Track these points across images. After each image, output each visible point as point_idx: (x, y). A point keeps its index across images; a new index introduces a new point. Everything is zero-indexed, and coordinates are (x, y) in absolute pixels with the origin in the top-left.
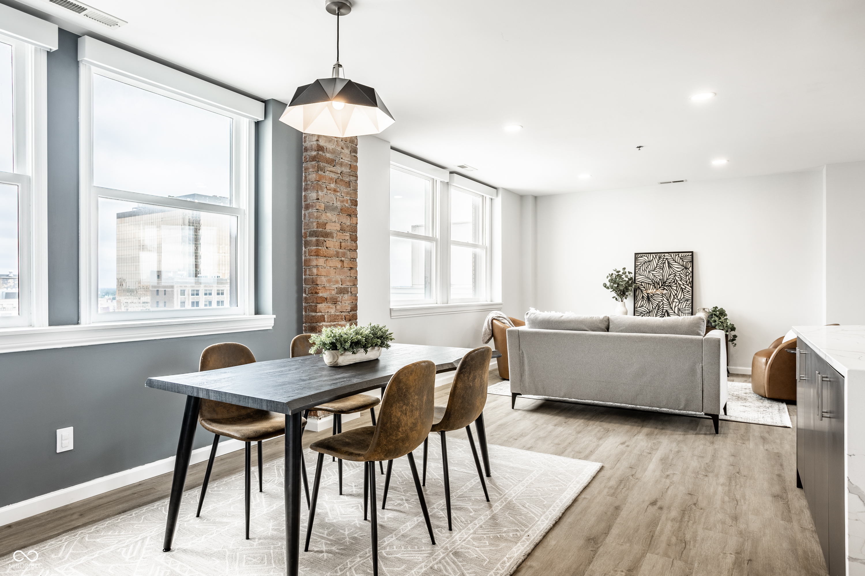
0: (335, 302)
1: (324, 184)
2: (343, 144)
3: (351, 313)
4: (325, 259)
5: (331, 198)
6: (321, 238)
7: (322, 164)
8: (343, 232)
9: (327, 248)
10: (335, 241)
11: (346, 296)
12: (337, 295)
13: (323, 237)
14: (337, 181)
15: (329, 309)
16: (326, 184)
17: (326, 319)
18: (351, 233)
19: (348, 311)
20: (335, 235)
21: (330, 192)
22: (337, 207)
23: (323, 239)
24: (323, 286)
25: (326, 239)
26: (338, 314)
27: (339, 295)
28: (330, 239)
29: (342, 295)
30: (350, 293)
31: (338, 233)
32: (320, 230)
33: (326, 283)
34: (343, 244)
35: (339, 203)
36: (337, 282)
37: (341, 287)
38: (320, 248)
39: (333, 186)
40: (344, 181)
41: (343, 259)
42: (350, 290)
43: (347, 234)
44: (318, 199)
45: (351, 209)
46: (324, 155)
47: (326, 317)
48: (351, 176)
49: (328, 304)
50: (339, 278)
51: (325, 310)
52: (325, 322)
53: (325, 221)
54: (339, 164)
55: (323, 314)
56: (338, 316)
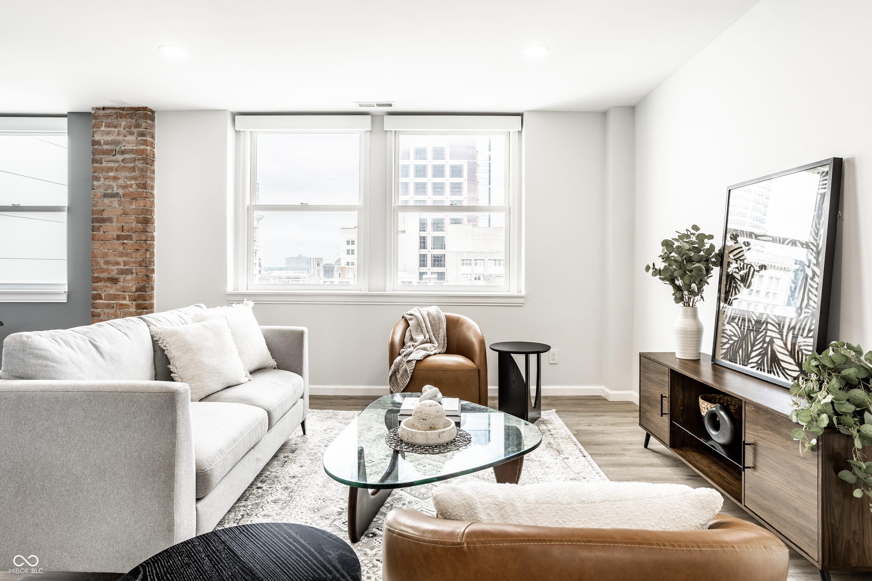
0: (114, 281)
1: (101, 174)
2: (125, 132)
3: (136, 293)
4: (102, 242)
5: (111, 185)
6: (96, 224)
7: (98, 157)
8: (126, 216)
9: (104, 232)
10: (114, 225)
11: (129, 277)
12: (117, 276)
13: (98, 222)
14: (117, 169)
15: (107, 288)
16: (103, 174)
17: (103, 297)
18: (137, 216)
19: (132, 291)
20: (115, 220)
21: (108, 180)
22: (117, 194)
23: (99, 224)
24: (99, 267)
25: (102, 225)
26: (119, 293)
27: (120, 276)
28: (108, 224)
29: (124, 276)
30: (134, 275)
31: (119, 218)
32: (95, 216)
33: (102, 265)
34: (125, 228)
35: (120, 189)
36: (118, 263)
37: (123, 269)
38: (95, 233)
39: (111, 174)
40: (128, 167)
41: (125, 241)
42: (134, 271)
43: (131, 218)
44: (93, 189)
45: (136, 192)
46: (100, 147)
47: (103, 295)
48: (136, 161)
49: (106, 284)
50: (121, 260)
51: (101, 289)
52: (102, 299)
53: (102, 208)
54: (120, 152)
55: (100, 292)
56: (118, 295)
